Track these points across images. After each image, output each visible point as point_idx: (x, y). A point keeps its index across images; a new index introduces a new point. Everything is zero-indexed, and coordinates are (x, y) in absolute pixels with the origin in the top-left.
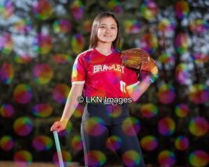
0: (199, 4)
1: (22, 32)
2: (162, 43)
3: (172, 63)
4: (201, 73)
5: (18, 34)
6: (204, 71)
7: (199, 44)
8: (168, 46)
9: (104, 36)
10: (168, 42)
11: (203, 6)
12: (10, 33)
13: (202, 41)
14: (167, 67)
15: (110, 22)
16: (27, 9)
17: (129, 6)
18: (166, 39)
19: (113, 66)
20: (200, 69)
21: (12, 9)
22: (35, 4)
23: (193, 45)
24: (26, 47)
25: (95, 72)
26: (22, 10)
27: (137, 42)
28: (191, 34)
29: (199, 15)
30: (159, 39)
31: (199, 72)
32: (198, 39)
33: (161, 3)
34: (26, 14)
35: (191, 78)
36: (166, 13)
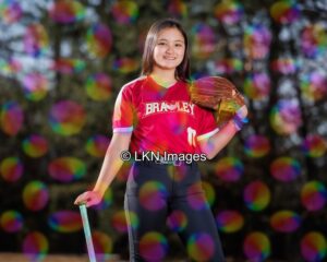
0: (306, 6)
1: (31, 50)
2: (248, 67)
3: (264, 98)
4: (311, 115)
5: (24, 53)
6: (315, 111)
7: (306, 69)
8: (259, 72)
9: (164, 57)
10: (259, 66)
11: (313, 10)
12: (11, 52)
13: (312, 63)
14: (257, 104)
15: (173, 35)
16: (37, 14)
17: (197, 9)
18: (255, 61)
19: (177, 105)
20: (309, 108)
21: (14, 14)
22: (50, 6)
23: (298, 70)
24: (36, 74)
25: (147, 113)
26: (29, 15)
27: (211, 65)
28: (294, 53)
29: (306, 23)
30: (244, 60)
31: (307, 113)
32: (307, 61)
33: (248, 5)
34: (36, 23)
35: (294, 122)
36: (256, 20)
